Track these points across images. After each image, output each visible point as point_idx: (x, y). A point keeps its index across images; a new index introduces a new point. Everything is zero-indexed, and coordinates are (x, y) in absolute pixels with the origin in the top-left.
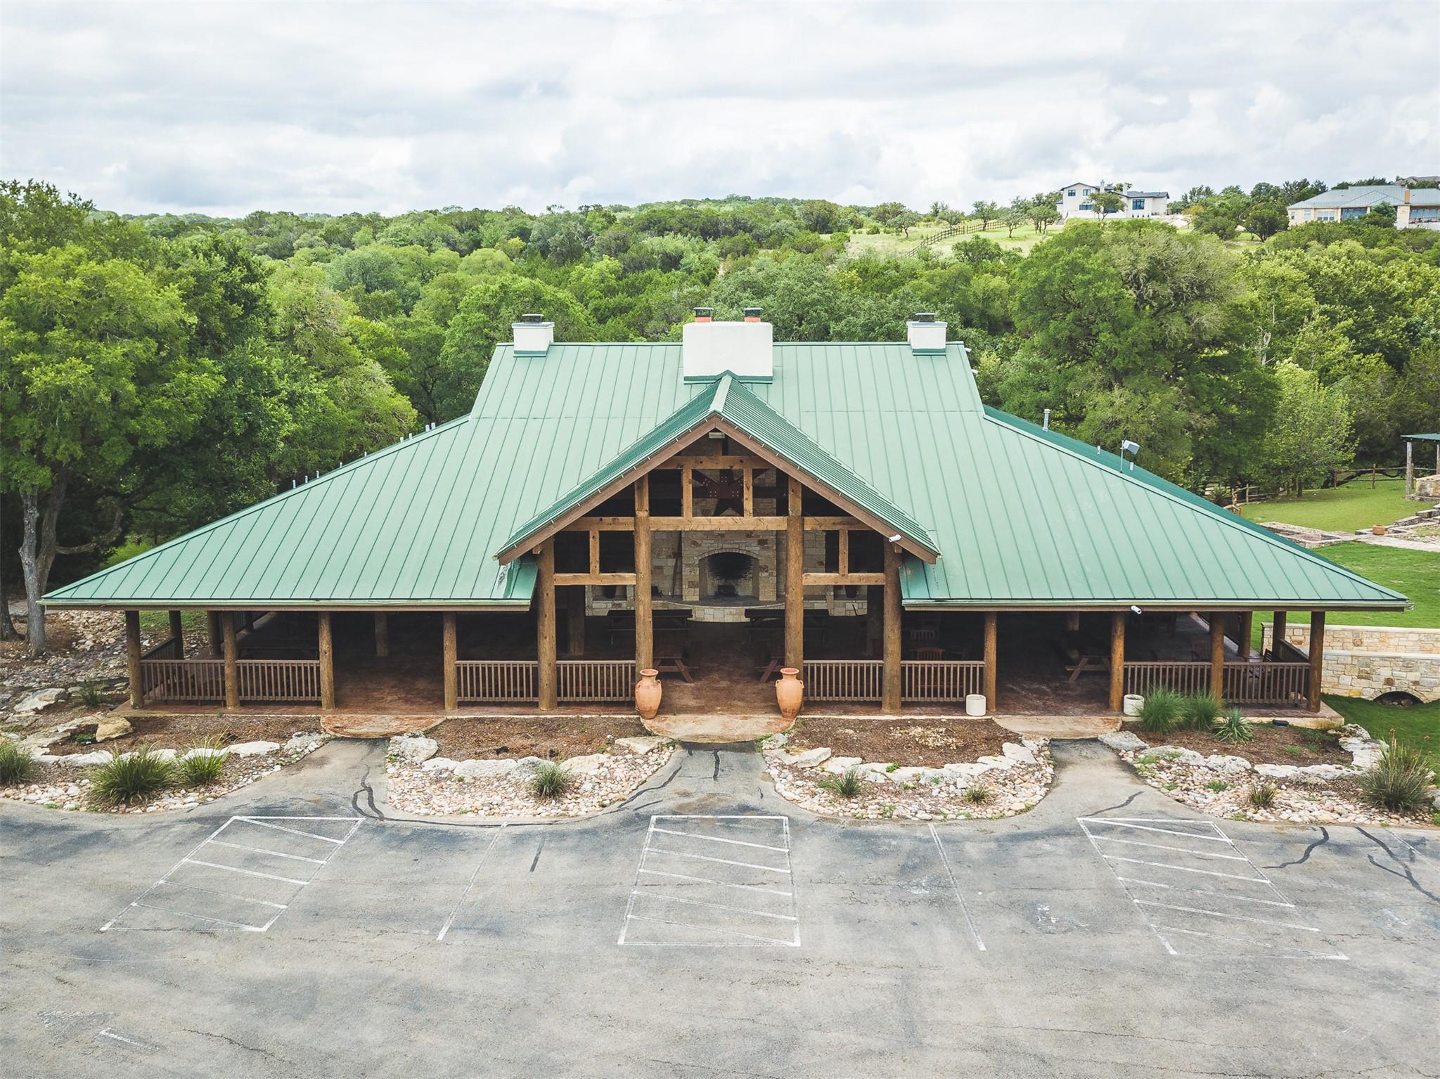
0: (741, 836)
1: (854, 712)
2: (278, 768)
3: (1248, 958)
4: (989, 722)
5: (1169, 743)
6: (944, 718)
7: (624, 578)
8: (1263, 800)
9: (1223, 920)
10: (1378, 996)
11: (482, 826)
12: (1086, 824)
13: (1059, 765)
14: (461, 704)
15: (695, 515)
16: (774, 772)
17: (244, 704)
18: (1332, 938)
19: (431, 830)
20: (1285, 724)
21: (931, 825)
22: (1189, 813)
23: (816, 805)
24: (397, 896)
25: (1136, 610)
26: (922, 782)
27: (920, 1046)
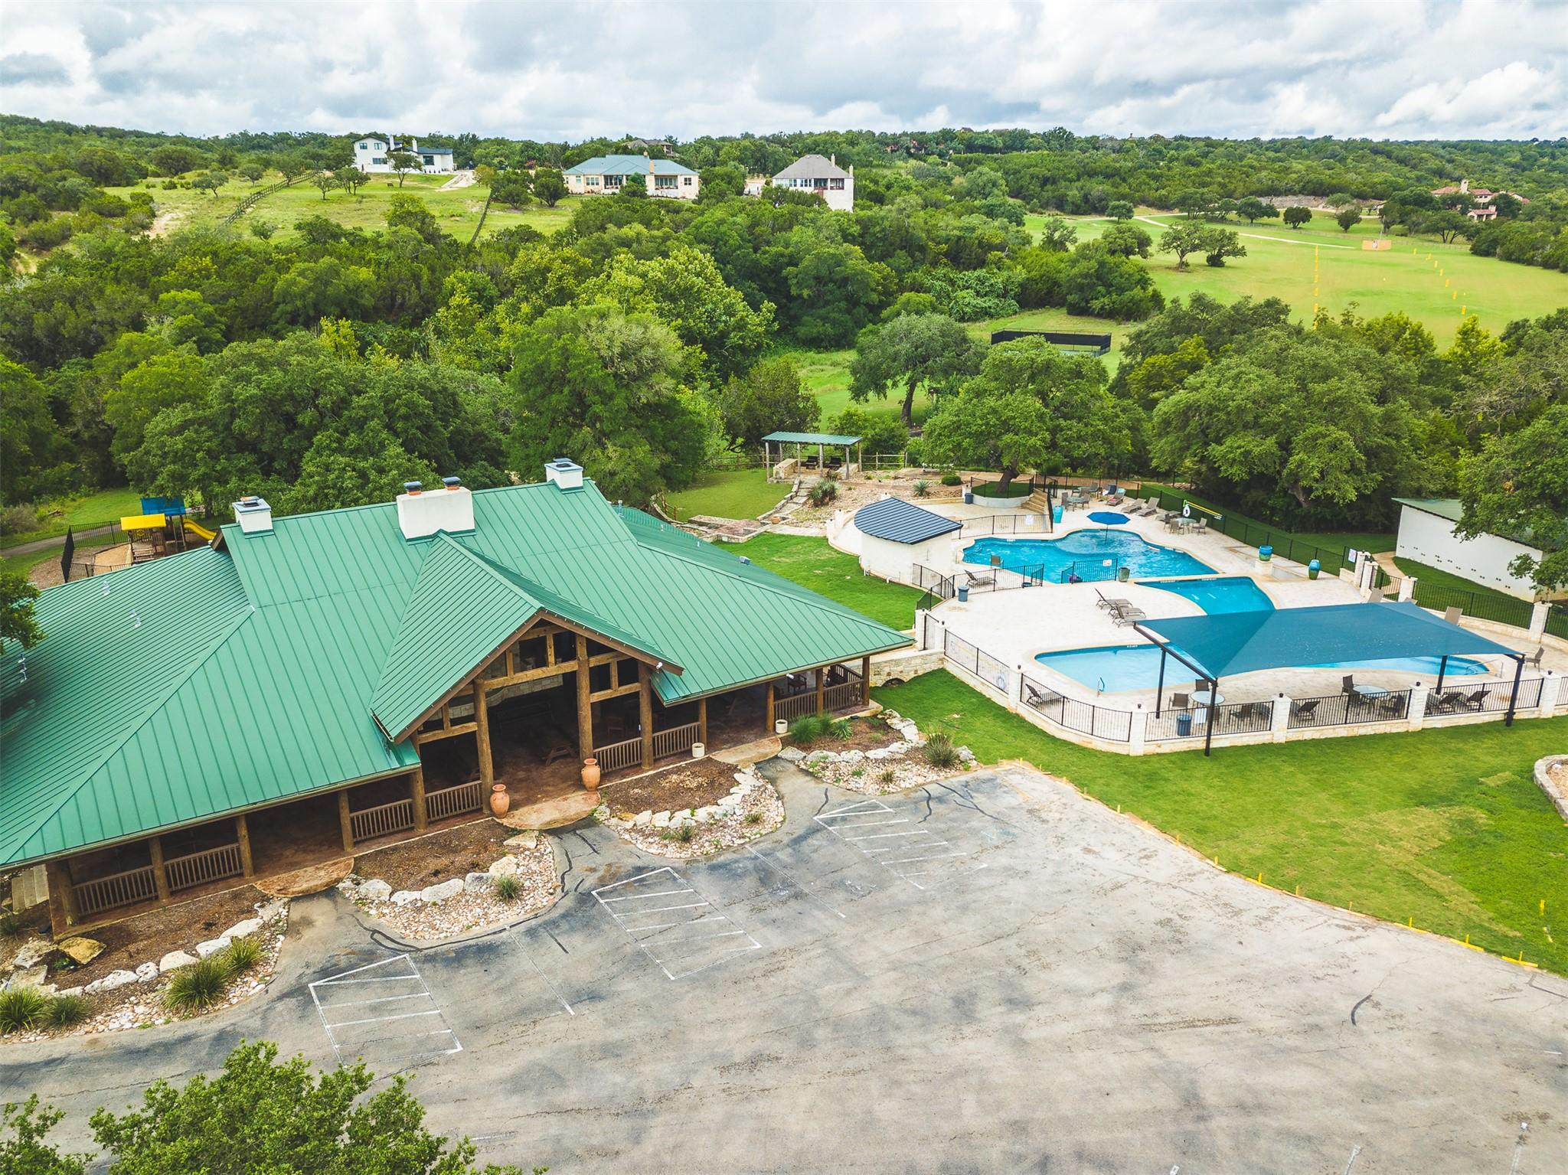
0: (657, 889)
1: (628, 775)
2: (281, 938)
3: (952, 880)
4: (709, 759)
5: (815, 749)
6: (683, 764)
7: (468, 727)
8: (888, 778)
9: (926, 861)
10: (1011, 881)
11: (495, 933)
12: (821, 820)
13: (773, 781)
14: (356, 844)
15: (515, 672)
16: (627, 836)
17: (172, 894)
18: (975, 856)
19: (465, 947)
20: (858, 718)
21: (747, 846)
22: (860, 797)
23: (674, 854)
24: (508, 999)
25: (792, 677)
26: (717, 817)
27: (867, 978)
